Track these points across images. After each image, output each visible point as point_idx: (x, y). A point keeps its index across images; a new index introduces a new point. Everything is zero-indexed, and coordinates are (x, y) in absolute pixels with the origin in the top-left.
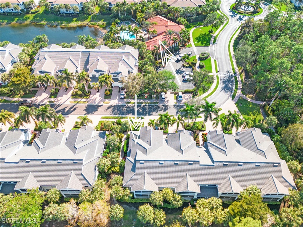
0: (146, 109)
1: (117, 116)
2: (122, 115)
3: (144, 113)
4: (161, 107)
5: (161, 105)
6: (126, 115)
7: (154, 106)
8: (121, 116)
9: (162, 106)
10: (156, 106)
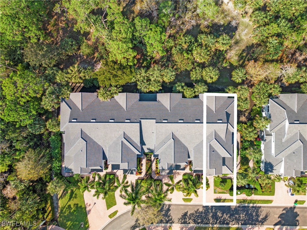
0: (212, 217)
1: (251, 205)
2: (245, 207)
3: (215, 210)
4: (191, 221)
5: (191, 225)
6: (239, 207)
7: (202, 222)
8: (246, 205)
9: (189, 223)
10: (198, 223)
